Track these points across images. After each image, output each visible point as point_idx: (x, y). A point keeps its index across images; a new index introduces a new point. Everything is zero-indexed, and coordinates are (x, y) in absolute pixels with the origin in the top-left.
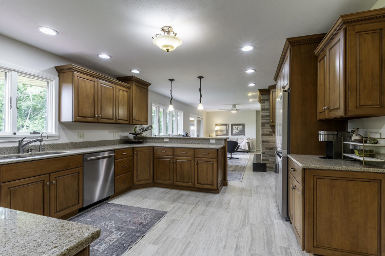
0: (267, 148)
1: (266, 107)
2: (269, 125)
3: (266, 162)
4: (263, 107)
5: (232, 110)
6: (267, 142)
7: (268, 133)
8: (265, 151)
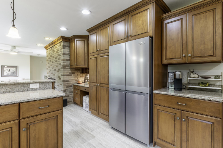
0: (68, 87)
1: (66, 52)
2: (69, 68)
3: (67, 98)
4: (65, 52)
5: (11, 51)
6: (67, 81)
7: (68, 73)
8: (65, 89)
